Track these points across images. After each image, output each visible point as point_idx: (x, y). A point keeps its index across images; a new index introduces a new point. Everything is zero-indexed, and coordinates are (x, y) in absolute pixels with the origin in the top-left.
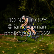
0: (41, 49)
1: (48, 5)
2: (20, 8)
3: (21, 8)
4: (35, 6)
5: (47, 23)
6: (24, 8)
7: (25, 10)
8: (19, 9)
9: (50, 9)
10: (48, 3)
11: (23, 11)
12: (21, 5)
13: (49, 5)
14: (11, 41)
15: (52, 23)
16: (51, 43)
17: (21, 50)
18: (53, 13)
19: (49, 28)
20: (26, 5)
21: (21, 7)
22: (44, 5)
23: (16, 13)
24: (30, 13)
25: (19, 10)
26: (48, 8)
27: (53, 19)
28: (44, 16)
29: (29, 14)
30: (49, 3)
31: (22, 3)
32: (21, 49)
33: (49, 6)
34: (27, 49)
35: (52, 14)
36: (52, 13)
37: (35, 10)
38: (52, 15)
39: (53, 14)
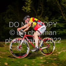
0: (52, 59)
1: (59, 4)
2: (24, 9)
4: (42, 6)
5: (58, 27)
6: (29, 9)
7: (30, 12)
9: (61, 9)
10: (58, 2)
11: (28, 12)
12: (26, 5)
16: (64, 51)
19: (60, 33)
20: (31, 5)
21: (25, 7)
22: (53, 5)
23: (19, 15)
24: (37, 14)
25: (23, 11)
26: (59, 8)
27: (64, 22)
28: (54, 18)
31: (26, 3)
33: (60, 6)
37: (43, 11)
38: (63, 17)
39: (64, 15)
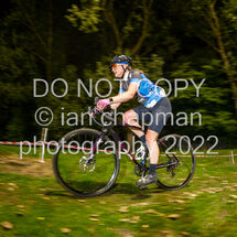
3: (81, 15)
8: (72, 19)
13: (218, 16)
14: (24, 172)
15: (222, 98)
17: (74, 213)
18: (230, 53)
29: (115, 49)
30: (216, 8)
32: (73, 210)
34: (100, 210)
35: (224, 56)
36: (226, 51)
